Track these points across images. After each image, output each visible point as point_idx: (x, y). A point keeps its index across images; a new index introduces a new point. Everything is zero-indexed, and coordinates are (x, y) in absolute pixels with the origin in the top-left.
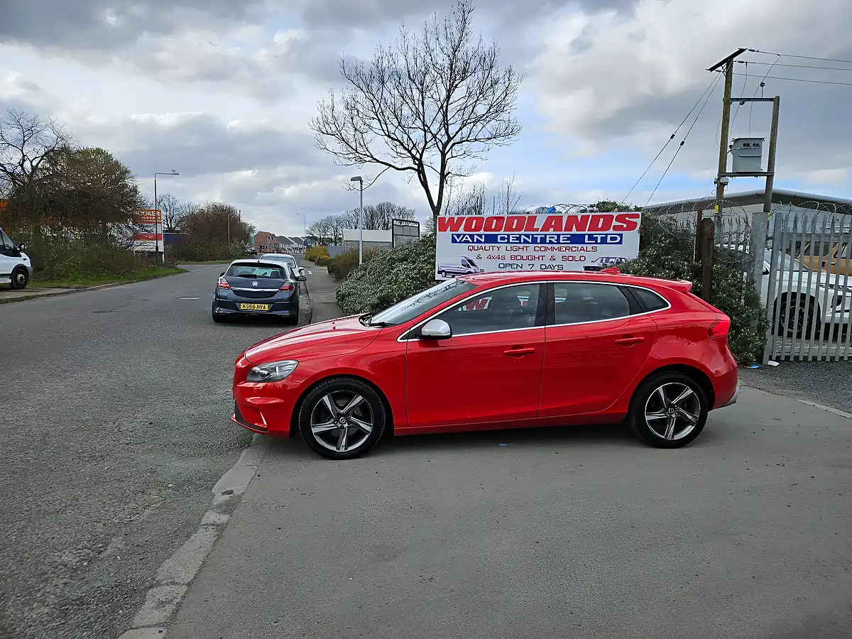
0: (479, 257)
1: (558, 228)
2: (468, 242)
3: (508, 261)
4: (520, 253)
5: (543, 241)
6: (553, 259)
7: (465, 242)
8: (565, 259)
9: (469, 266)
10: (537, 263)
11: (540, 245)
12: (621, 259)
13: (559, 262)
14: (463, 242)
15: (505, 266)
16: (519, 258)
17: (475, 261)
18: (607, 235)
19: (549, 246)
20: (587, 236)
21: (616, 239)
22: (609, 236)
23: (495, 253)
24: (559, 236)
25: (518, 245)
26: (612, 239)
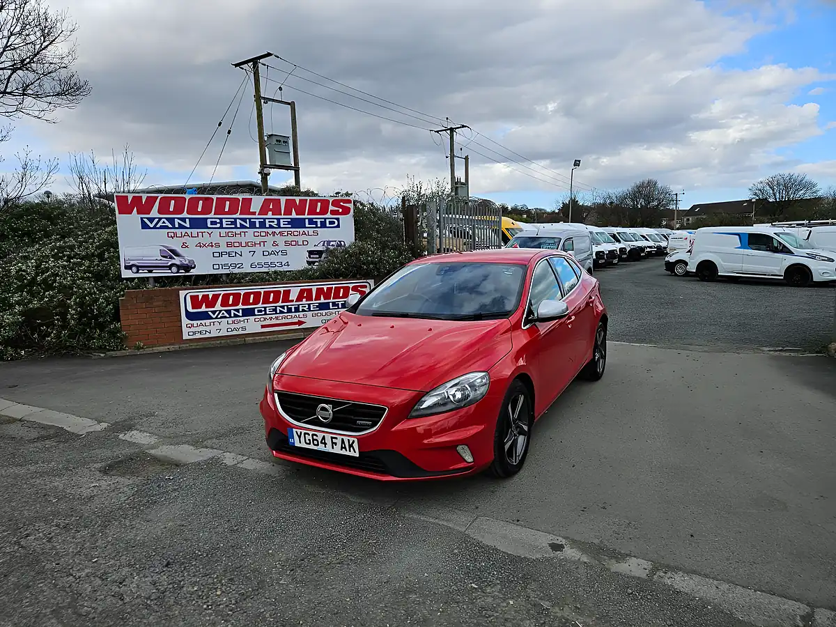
0: (184, 246)
1: (277, 211)
2: (167, 227)
3: (224, 248)
4: (238, 239)
5: (263, 225)
6: (275, 244)
7: (162, 227)
8: (287, 243)
9: (171, 258)
10: (259, 249)
11: (259, 230)
12: (340, 242)
13: (282, 247)
14: (158, 228)
15: (221, 254)
16: (237, 244)
17: (179, 250)
18: (325, 219)
19: (270, 231)
20: (307, 220)
21: (334, 223)
22: (328, 221)
23: (206, 239)
24: (278, 220)
25: (234, 230)
26: (330, 223)
